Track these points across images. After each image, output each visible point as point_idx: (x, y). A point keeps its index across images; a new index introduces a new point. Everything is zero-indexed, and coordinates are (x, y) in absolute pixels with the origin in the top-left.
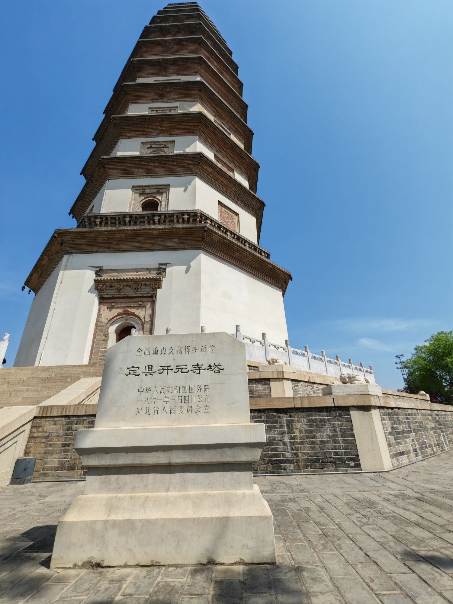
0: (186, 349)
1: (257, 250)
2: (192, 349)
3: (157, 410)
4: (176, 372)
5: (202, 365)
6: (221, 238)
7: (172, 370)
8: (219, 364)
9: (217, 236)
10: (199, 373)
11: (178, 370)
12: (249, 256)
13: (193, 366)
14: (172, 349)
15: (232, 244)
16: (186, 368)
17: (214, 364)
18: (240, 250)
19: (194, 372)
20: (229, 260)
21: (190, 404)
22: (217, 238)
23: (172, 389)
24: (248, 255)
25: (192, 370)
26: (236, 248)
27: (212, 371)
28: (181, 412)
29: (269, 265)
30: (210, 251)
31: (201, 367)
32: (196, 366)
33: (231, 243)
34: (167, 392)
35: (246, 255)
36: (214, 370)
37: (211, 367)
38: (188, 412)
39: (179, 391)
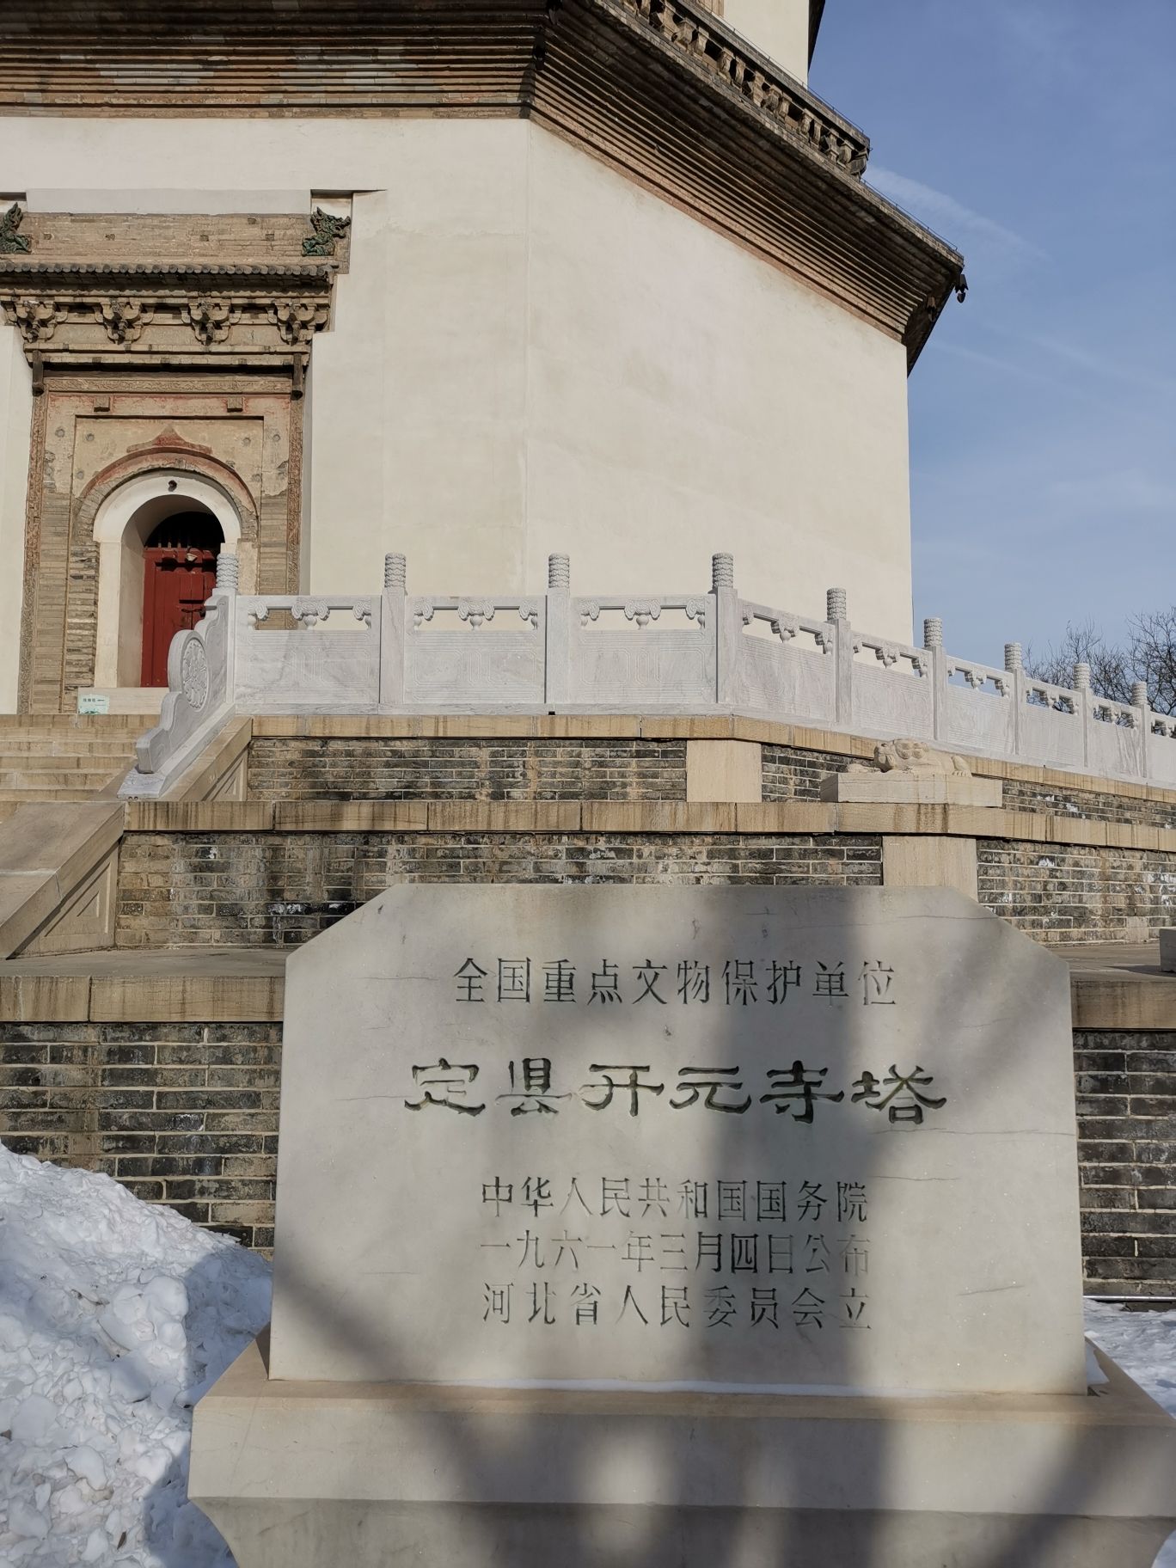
0: (732, 979)
1: (807, 121)
2: (764, 978)
3: (592, 1300)
4: (678, 1101)
5: (824, 1071)
6: (634, 51)
7: (659, 1089)
8: (919, 1069)
9: (612, 35)
10: (808, 1116)
11: (689, 1093)
12: (766, 158)
13: (771, 1073)
14: (650, 974)
15: (687, 88)
16: (738, 1086)
17: (893, 1069)
18: (724, 122)
19: (781, 1110)
20: (665, 183)
21: (766, 1281)
22: (613, 49)
23: (664, 1194)
24: (761, 155)
25: (767, 1098)
26: (703, 113)
27: (879, 1106)
28: (719, 1316)
29: (863, 214)
30: (573, 126)
31: (819, 1084)
32: (790, 1078)
33: (680, 77)
34: (636, 1208)
35: (756, 150)
36: (894, 1102)
37: (876, 1088)
38: (756, 1319)
39: (701, 1209)
